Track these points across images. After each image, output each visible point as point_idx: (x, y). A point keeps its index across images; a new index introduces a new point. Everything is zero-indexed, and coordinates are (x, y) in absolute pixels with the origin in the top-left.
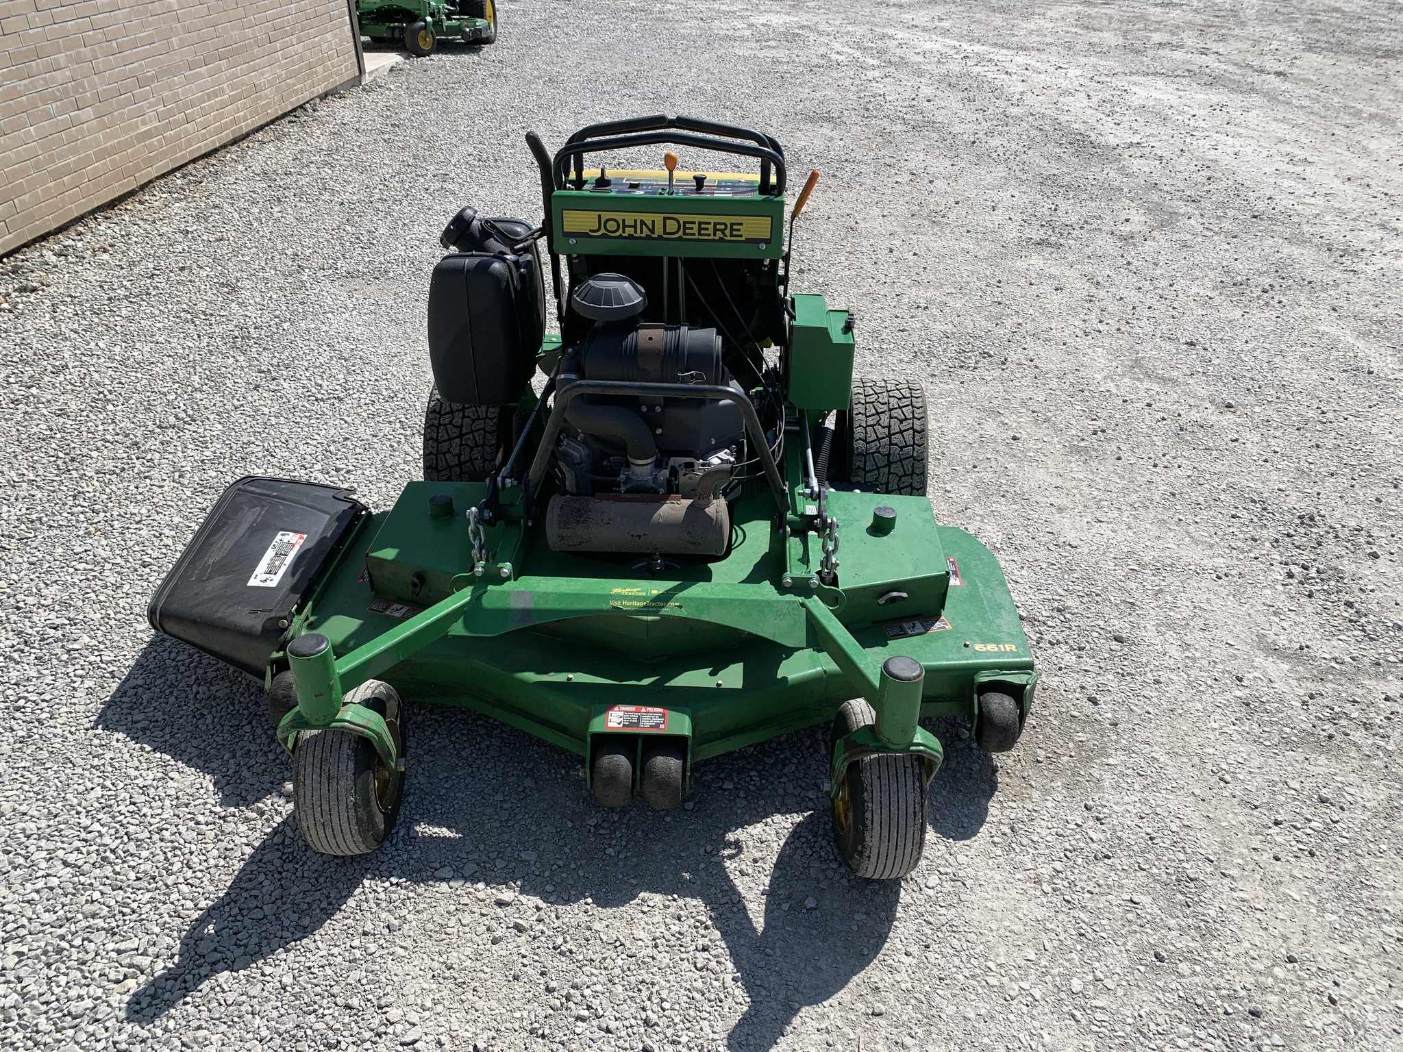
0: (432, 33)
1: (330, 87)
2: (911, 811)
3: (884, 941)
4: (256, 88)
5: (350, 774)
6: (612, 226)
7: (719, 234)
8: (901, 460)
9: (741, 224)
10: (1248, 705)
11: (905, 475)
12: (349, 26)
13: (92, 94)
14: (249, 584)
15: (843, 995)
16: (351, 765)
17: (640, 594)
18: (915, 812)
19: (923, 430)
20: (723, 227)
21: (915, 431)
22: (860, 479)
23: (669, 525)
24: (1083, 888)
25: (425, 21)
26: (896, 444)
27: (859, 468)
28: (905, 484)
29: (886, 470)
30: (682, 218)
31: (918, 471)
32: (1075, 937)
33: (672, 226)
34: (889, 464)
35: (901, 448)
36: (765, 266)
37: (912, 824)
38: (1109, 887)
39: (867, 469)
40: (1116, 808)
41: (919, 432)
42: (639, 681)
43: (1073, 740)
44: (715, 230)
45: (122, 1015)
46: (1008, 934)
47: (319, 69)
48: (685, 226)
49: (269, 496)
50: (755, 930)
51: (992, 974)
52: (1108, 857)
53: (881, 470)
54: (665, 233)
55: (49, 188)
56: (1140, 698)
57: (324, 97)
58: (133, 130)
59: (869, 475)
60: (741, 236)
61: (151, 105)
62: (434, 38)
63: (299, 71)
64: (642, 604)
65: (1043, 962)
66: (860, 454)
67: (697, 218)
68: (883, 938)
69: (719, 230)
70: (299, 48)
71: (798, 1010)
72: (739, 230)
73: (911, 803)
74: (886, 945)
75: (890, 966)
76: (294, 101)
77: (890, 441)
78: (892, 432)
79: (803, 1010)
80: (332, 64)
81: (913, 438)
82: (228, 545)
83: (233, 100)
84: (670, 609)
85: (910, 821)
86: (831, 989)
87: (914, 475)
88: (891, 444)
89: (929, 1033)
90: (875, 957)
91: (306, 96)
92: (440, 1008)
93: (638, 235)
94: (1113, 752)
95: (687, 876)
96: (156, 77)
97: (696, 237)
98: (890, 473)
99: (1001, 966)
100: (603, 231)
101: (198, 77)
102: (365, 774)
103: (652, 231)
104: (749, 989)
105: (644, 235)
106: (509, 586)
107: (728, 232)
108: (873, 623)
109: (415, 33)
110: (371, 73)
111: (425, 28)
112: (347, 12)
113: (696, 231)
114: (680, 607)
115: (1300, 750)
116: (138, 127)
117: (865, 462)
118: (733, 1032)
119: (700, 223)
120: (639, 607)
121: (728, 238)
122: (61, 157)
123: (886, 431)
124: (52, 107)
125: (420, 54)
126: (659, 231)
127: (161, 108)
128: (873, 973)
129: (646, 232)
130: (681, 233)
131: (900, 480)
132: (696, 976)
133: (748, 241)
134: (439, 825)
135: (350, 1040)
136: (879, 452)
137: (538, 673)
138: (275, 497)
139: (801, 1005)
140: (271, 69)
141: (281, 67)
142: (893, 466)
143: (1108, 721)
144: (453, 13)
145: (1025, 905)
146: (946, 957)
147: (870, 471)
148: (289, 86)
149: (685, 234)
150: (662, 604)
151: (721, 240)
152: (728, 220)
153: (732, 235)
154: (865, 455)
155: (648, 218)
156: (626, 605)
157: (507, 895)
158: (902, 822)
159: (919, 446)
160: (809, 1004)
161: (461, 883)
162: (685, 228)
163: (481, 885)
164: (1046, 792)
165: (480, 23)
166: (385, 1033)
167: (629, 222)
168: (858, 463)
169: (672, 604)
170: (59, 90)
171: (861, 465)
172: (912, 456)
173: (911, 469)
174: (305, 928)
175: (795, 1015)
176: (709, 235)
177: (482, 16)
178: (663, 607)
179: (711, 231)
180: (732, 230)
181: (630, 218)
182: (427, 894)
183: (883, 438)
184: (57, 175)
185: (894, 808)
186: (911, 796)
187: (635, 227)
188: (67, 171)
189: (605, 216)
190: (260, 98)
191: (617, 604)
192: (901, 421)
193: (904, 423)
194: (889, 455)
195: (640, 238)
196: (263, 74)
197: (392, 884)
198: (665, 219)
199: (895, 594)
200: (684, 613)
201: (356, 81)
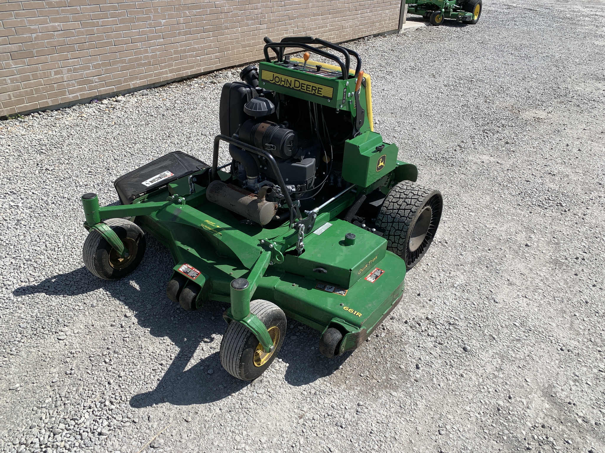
0: (443, 16)
1: (380, 32)
2: (237, 349)
3: (218, 400)
4: (343, 27)
5: (96, 247)
6: (277, 79)
7: (313, 91)
8: (398, 222)
9: (322, 89)
10: (499, 410)
11: (398, 230)
12: (399, 9)
13: (267, 20)
14: (142, 183)
15: (184, 408)
16: (97, 245)
17: (213, 225)
18: (239, 351)
19: (415, 212)
20: (315, 89)
21: (411, 211)
22: (379, 224)
23: (243, 205)
24: (316, 431)
25: (441, 11)
26: (399, 214)
27: (380, 219)
28: (397, 234)
29: (391, 224)
30: (302, 81)
31: (404, 230)
32: (289, 446)
33: (297, 84)
34: (393, 222)
35: (401, 217)
36: (337, 111)
37: (236, 355)
38: (328, 438)
39: (383, 221)
40: (372, 412)
41: (413, 212)
42: (208, 260)
43: (387, 376)
44: (312, 89)
45: (13, 290)
46: (265, 427)
47: (378, 24)
48: (301, 85)
49: (178, 159)
50: (184, 369)
51: (241, 436)
52: (342, 427)
53: (389, 224)
54: (295, 87)
55: (240, 50)
56: (444, 378)
57: (375, 36)
58: (281, 35)
59: (383, 224)
60: (321, 94)
61: (292, 27)
62: (443, 18)
63: (367, 23)
64: (210, 229)
65: (265, 446)
66: (382, 213)
67: (307, 83)
68: (219, 398)
69: (314, 90)
70: (370, 14)
71: (165, 402)
72: (321, 91)
73: (239, 346)
74: (218, 401)
75: (210, 409)
76: (360, 35)
77: (398, 212)
78: (401, 208)
79: (167, 403)
80: (385, 23)
81: (409, 214)
82: (151, 169)
83: (330, 31)
84: (218, 235)
85: (236, 354)
86: (182, 403)
87: (402, 231)
88: (397, 213)
89: (195, 439)
90: (209, 403)
91: (367, 34)
92: (77, 335)
93: (285, 85)
94: (400, 391)
95: (185, 339)
96: (297, 17)
97: (305, 91)
98: (392, 226)
99: (248, 435)
100: (274, 81)
101: (318, 19)
102: (102, 250)
103: (290, 85)
104: (159, 385)
105: (287, 86)
106: (181, 207)
107: (317, 91)
108: (317, 280)
109: (435, 15)
110: (405, 29)
111: (440, 13)
112: (400, 3)
113: (305, 88)
114: (221, 235)
115: (502, 444)
116: (283, 34)
117: (383, 218)
118: (139, 395)
119: (307, 85)
120: (209, 230)
121: (316, 94)
122: (248, 40)
123: (398, 207)
124: (250, 22)
125: (435, 24)
126: (292, 86)
127: (296, 29)
128: (202, 408)
129: (288, 85)
130: (300, 88)
131: (395, 231)
132: (150, 371)
133: (324, 97)
134: (138, 284)
135: (49, 329)
136: (390, 215)
137: (182, 243)
138: (179, 160)
139: (168, 401)
140: (353, 21)
141: (358, 21)
142: (394, 224)
143: (415, 378)
144: (459, 9)
145: (284, 422)
146: (232, 419)
147: (384, 222)
148: (360, 29)
149: (301, 89)
150: (217, 232)
151: (314, 94)
152: (318, 86)
153: (318, 93)
154: (385, 214)
155: (289, 79)
156: (206, 228)
157: (129, 314)
158: (233, 352)
159: (410, 218)
160: (170, 403)
161: (123, 303)
162: (302, 86)
163: (126, 307)
164: (350, 388)
165: (468, 14)
166: (58, 333)
167: (283, 79)
168: (380, 217)
169: (220, 233)
170: (254, 17)
171: (381, 218)
172: (404, 222)
173: (402, 228)
174: (74, 293)
175: (162, 403)
176: (310, 91)
177: (472, 11)
178: (216, 233)
179: (310, 89)
180: (318, 91)
181: (284, 77)
182: (112, 302)
183: (395, 209)
184: (244, 46)
185: (231, 345)
186: (240, 343)
187: (285, 82)
188: (249, 45)
189: (276, 75)
190: (344, 32)
191: (202, 225)
192: (407, 205)
193: (408, 206)
194: (394, 218)
195: (286, 87)
196: (348, 22)
197: (106, 294)
198: (295, 80)
199: (322, 269)
200: (220, 238)
201: (396, 32)
